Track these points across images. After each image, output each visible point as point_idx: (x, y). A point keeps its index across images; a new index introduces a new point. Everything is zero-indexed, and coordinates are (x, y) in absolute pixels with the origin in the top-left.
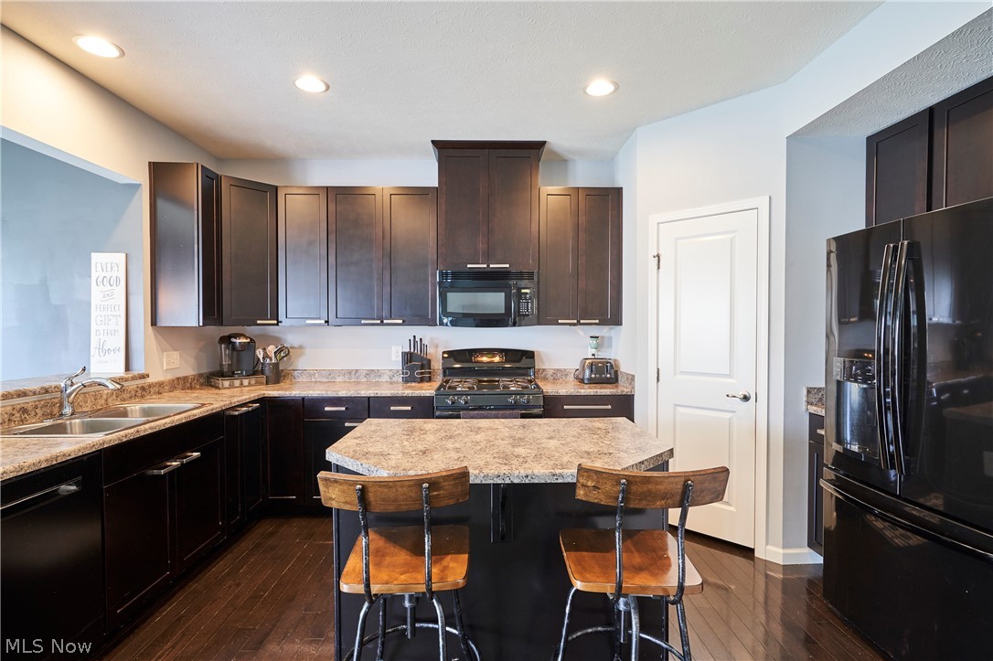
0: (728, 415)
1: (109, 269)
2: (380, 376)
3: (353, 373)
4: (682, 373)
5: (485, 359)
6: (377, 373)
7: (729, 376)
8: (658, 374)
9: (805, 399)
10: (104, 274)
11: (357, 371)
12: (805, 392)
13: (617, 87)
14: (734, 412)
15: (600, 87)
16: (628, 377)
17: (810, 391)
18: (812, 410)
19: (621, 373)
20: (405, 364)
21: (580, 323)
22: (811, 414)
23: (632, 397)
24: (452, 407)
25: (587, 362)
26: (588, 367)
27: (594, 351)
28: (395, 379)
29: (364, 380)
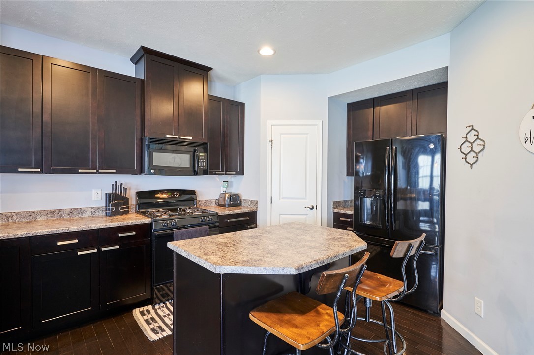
0: (305, 216)
2: (82, 213)
3: (56, 212)
4: (283, 198)
6: (80, 211)
7: (305, 199)
8: (272, 199)
9: (332, 206)
11: (60, 210)
12: (332, 203)
13: (275, 53)
14: (307, 215)
15: (267, 51)
16: (252, 202)
17: (335, 203)
18: (336, 210)
19: (244, 200)
20: (110, 202)
21: (226, 174)
22: (335, 213)
23: (256, 212)
24: (166, 228)
25: (227, 195)
26: (228, 198)
27: (225, 189)
28: (96, 214)
29: (67, 217)
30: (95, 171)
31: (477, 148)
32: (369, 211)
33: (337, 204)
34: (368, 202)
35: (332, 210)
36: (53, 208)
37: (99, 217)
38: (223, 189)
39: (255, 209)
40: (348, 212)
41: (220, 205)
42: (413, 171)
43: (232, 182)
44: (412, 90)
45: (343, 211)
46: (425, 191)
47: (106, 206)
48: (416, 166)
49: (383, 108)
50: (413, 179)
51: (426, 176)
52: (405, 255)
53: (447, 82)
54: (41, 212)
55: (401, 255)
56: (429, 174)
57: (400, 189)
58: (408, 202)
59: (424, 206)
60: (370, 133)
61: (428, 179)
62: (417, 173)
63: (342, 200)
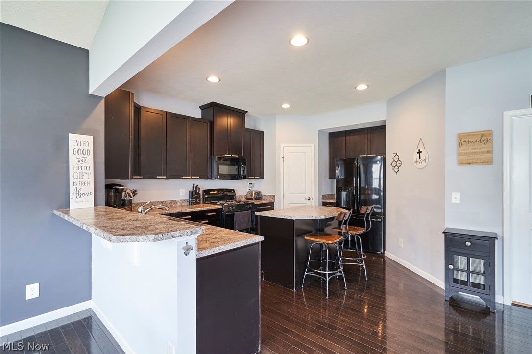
1: (82, 144)
2: (176, 203)
4: (291, 193)
5: (212, 193)
6: (175, 202)
7: (305, 193)
8: (284, 195)
9: (321, 198)
10: (79, 147)
11: (166, 201)
12: (321, 196)
13: (291, 106)
14: (306, 204)
16: (270, 196)
17: (323, 196)
18: (324, 201)
19: (264, 195)
20: (192, 196)
21: (254, 178)
22: (323, 202)
23: (274, 203)
24: (230, 211)
25: (254, 193)
26: (255, 194)
27: (250, 188)
28: (183, 204)
29: (169, 206)
30: (190, 177)
31: (398, 165)
32: (345, 200)
33: (324, 197)
34: (344, 194)
35: (321, 200)
36: (163, 200)
37: (184, 205)
38: (248, 188)
39: (273, 200)
40: (331, 201)
41: (247, 199)
42: (369, 176)
43: (254, 184)
44: (368, 128)
45: (328, 201)
46: (375, 188)
47: (190, 198)
48: (371, 173)
49: (351, 137)
50: (369, 180)
51: (377, 178)
52: (366, 212)
53: (385, 126)
54: (157, 202)
55: (364, 213)
56: (378, 177)
57: (362, 187)
58: (367, 196)
59: (375, 197)
60: (344, 152)
61: (378, 180)
62: (372, 177)
63: (327, 194)
